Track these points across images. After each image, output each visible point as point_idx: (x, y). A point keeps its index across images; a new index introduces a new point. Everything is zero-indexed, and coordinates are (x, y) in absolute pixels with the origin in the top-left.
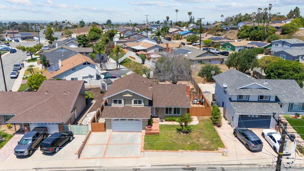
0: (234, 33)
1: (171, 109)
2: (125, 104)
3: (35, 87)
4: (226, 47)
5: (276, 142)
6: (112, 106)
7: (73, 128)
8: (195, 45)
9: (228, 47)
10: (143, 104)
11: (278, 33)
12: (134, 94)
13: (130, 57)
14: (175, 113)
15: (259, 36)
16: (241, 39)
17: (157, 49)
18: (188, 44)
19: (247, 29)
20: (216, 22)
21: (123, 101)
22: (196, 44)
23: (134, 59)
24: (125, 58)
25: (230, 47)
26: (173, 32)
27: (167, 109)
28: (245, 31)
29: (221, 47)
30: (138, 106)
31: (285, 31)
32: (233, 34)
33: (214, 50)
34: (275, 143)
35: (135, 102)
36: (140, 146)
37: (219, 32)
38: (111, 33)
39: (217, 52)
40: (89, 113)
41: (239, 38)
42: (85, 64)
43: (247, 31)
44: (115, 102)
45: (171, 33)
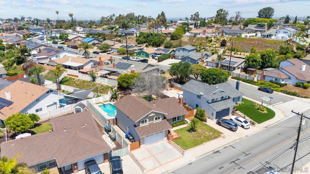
0: (132, 39)
1: (175, 118)
2: (149, 122)
3: (21, 128)
4: (140, 55)
5: (242, 123)
6: (140, 126)
7: (115, 153)
8: (110, 53)
9: (142, 54)
10: (161, 118)
11: (169, 39)
12: (156, 113)
13: (68, 75)
14: (178, 120)
15: (159, 42)
17: (92, 63)
18: (102, 52)
19: (144, 36)
20: (91, 22)
21: (148, 120)
22: (110, 52)
23: (78, 77)
25: (145, 55)
26: (73, 39)
27: (173, 118)
28: (142, 37)
29: (135, 54)
30: (158, 121)
31: (175, 38)
32: (132, 40)
33: (134, 58)
35: (156, 119)
37: (117, 37)
39: (138, 60)
41: (139, 44)
42: (48, 92)
43: (144, 37)
44: (143, 122)
45: (71, 40)
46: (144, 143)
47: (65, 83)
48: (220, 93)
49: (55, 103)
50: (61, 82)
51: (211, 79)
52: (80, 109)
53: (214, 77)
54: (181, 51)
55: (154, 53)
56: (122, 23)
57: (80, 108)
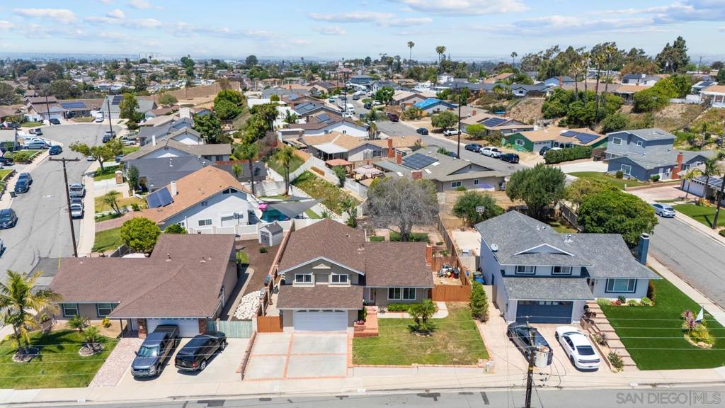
0: (535, 104)
1: (398, 290)
2: (316, 281)
3: (136, 244)
4: (514, 143)
5: (574, 349)
6: (294, 286)
7: (225, 326)
8: (450, 135)
9: (518, 143)
10: (348, 281)
11: (627, 108)
12: (332, 265)
13: (312, 168)
14: (406, 296)
15: (587, 116)
16: (550, 118)
17: (370, 151)
18: (435, 132)
19: (561, 98)
21: (313, 277)
22: (453, 132)
23: (323, 173)
24: (303, 172)
25: (524, 143)
26: (403, 100)
27: (391, 290)
28: (557, 101)
29: (504, 141)
30: (340, 285)
31: (642, 106)
32: (533, 107)
33: (489, 149)
34: (572, 350)
35: (335, 279)
36: (345, 357)
37: (502, 100)
38: (270, 112)
39: (495, 155)
40: (244, 295)
41: (545, 117)
42: (226, 192)
43: (562, 101)
44: (299, 278)
45: (399, 102)
46: (291, 324)
47: (300, 184)
48: (552, 255)
49: (238, 217)
50: (295, 182)
51: (592, 220)
52: (268, 234)
53: (602, 214)
54: (623, 142)
55: (552, 141)
56: (547, 68)
57: (268, 232)
